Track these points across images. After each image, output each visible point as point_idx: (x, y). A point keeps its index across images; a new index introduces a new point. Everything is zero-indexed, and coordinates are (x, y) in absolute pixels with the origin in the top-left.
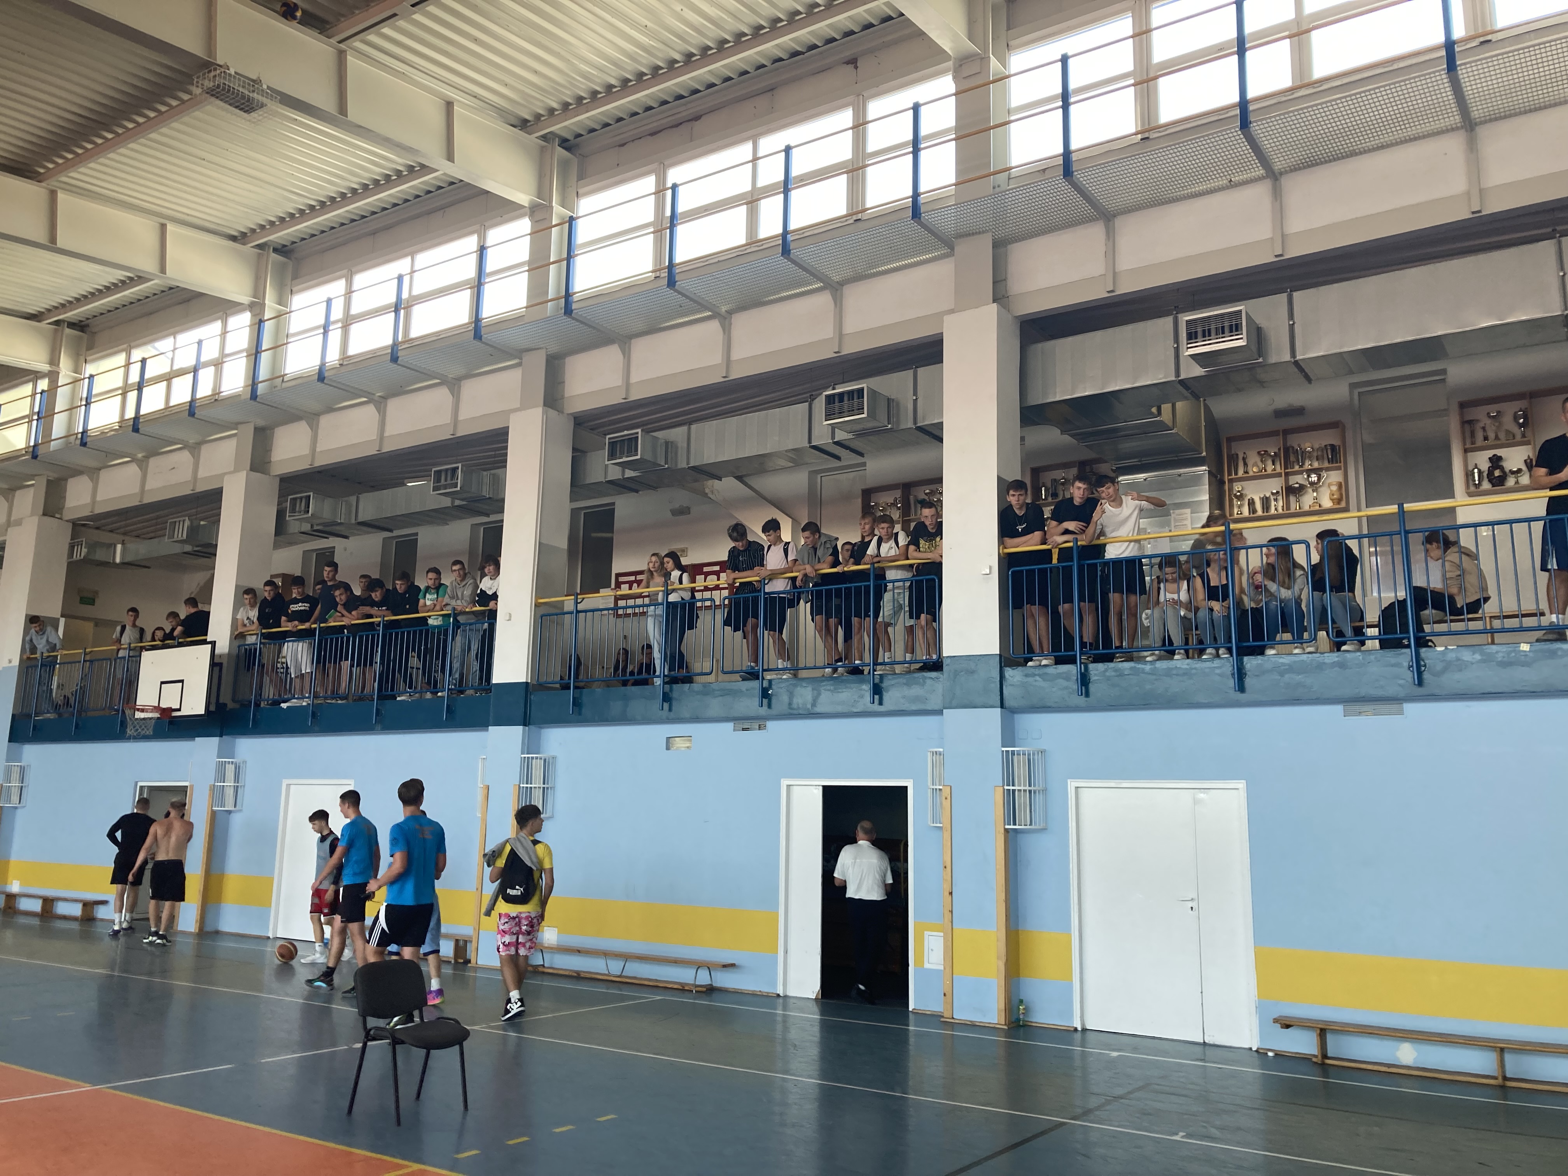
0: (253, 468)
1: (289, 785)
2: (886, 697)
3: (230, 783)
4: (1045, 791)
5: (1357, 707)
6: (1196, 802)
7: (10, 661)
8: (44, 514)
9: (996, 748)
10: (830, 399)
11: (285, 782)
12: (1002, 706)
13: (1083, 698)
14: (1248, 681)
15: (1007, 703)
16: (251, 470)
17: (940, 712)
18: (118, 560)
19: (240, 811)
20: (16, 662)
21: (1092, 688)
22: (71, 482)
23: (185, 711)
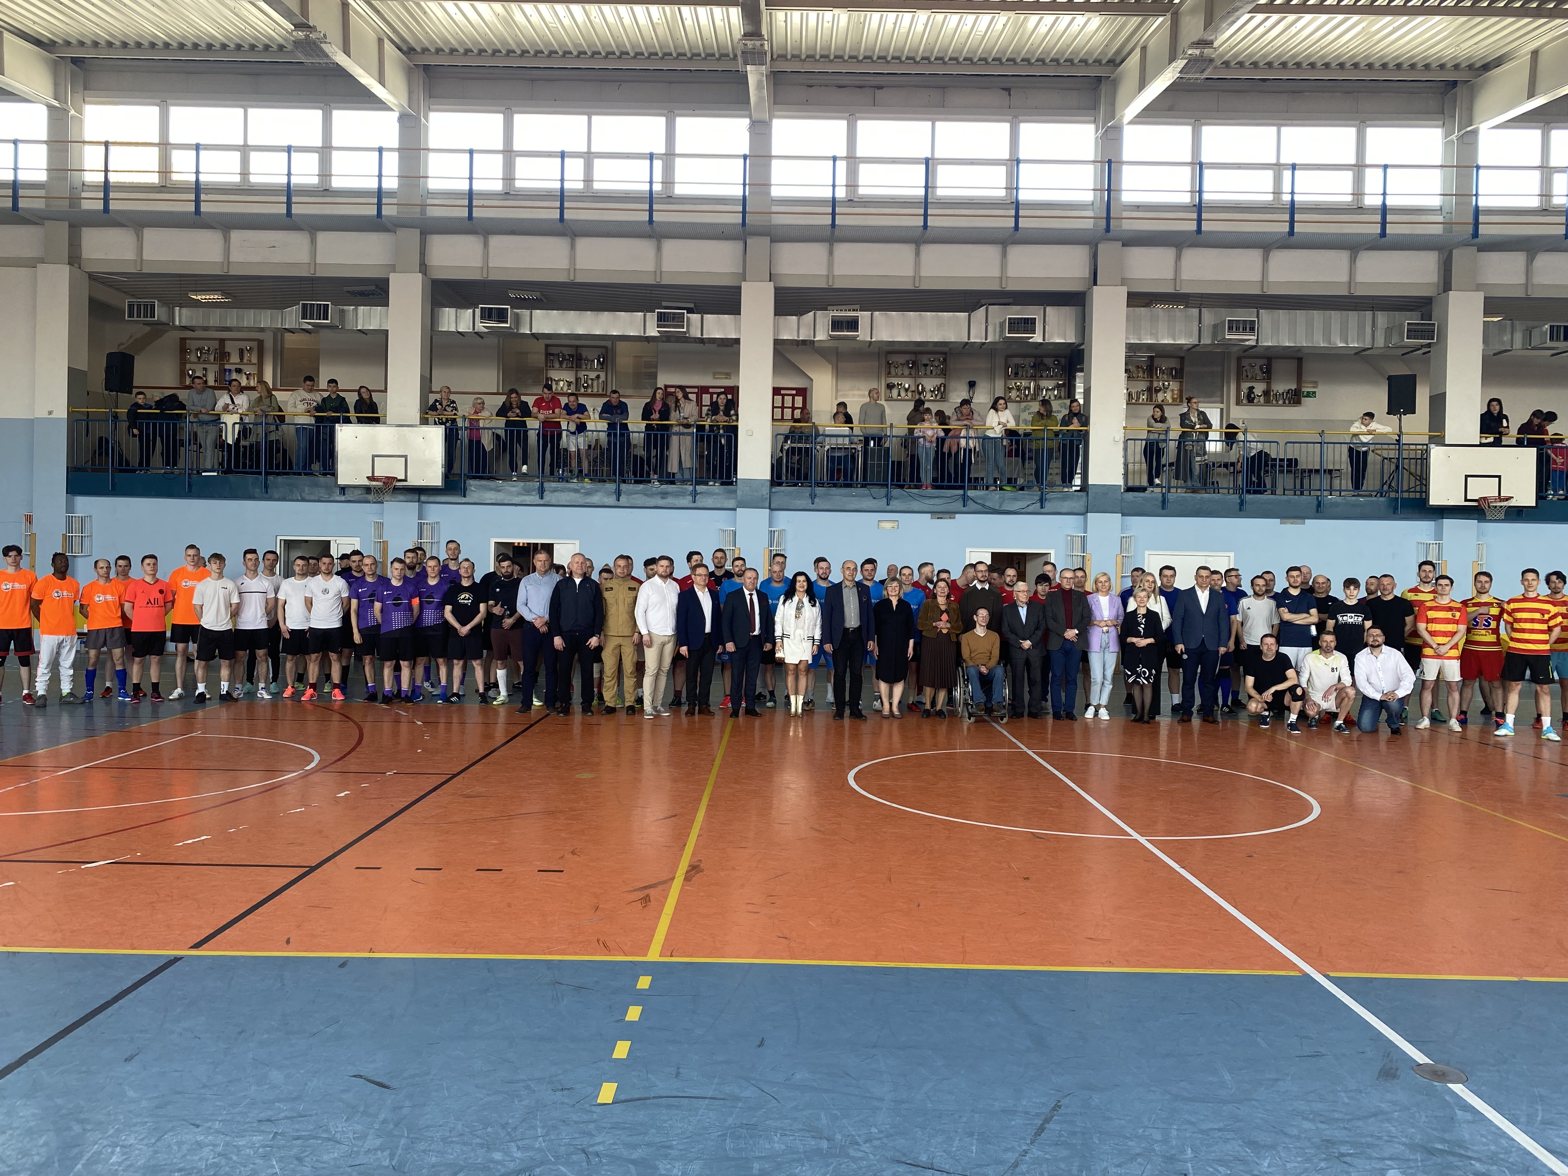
3: (427, 540)
4: (1134, 556)
7: (50, 413)
9: (1115, 534)
10: (1012, 321)
12: (1122, 512)
15: (1124, 510)
16: (420, 271)
17: (1083, 514)
18: (177, 323)
20: (62, 414)
21: (1168, 503)
22: (84, 230)
23: (414, 480)
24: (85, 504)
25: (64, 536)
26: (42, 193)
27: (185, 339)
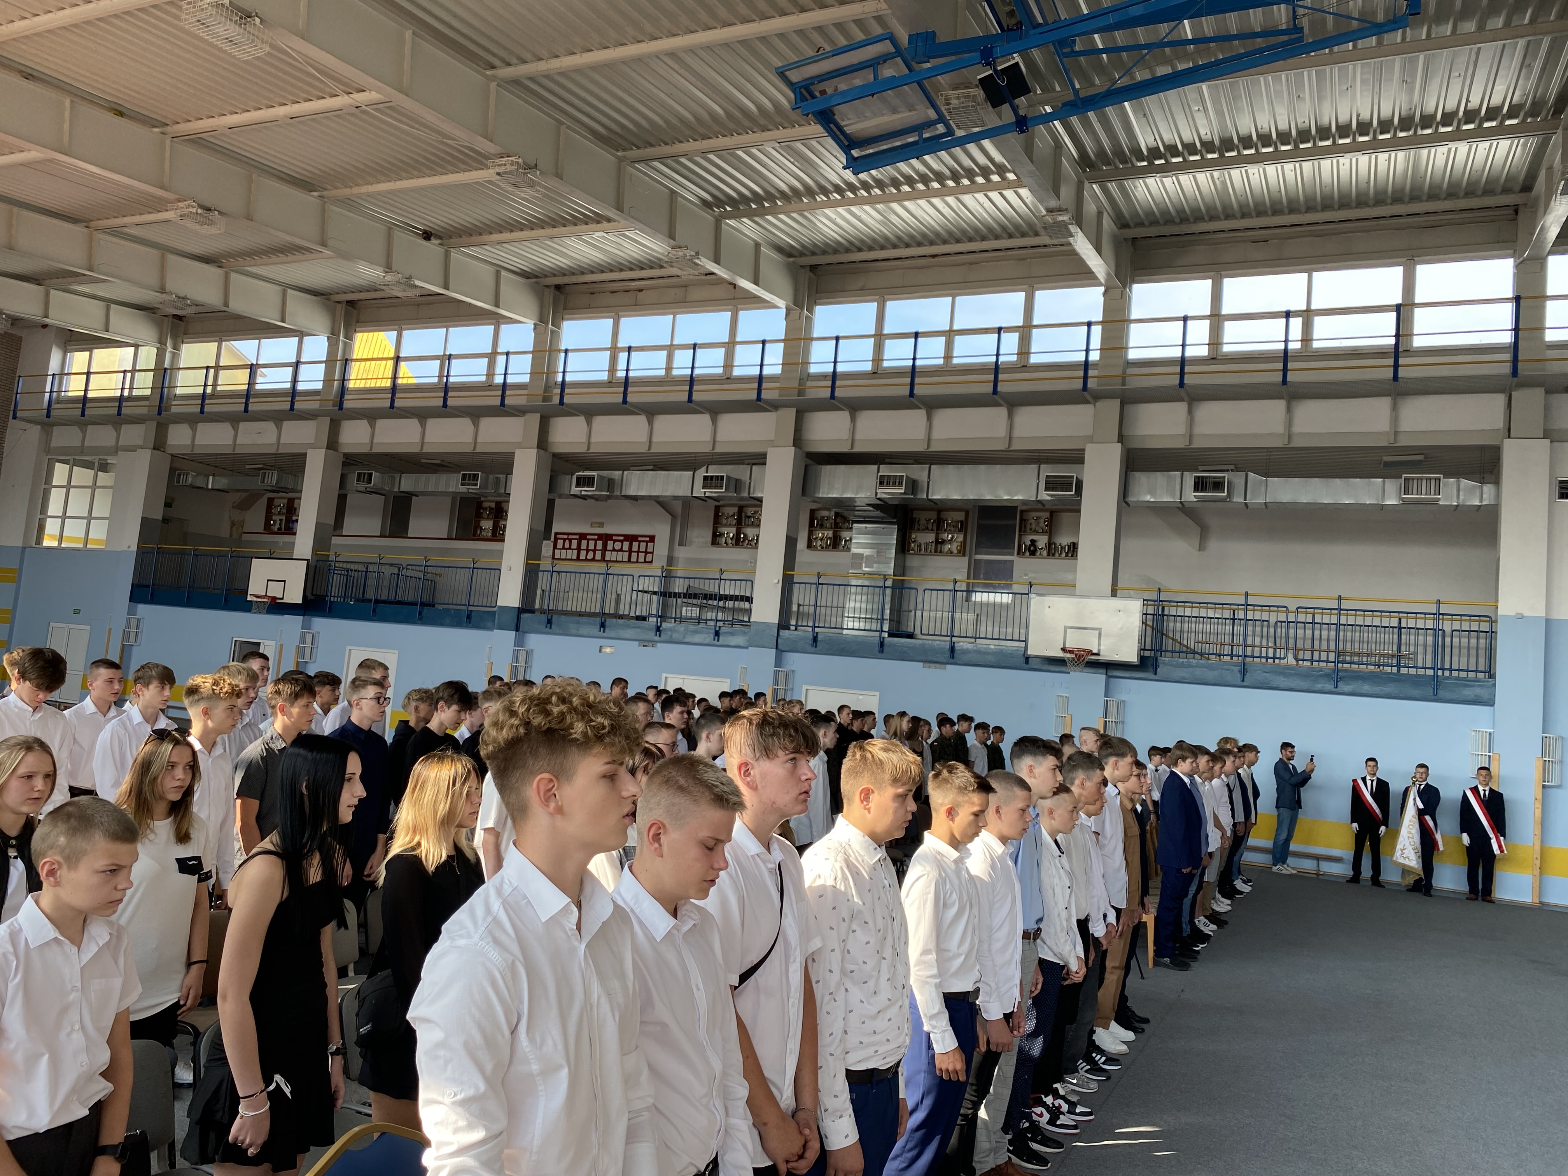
0: (329, 447)
1: (350, 650)
2: (721, 638)
3: (308, 645)
4: (792, 689)
5: (928, 665)
6: (858, 700)
7: (129, 547)
8: (154, 449)
9: (772, 668)
10: (705, 478)
11: (348, 648)
12: (777, 648)
13: (814, 649)
14: (885, 648)
15: (780, 647)
16: (327, 448)
17: (747, 648)
18: (210, 487)
19: (314, 662)
20: (134, 548)
21: (818, 644)
22: (171, 426)
23: (286, 600)
24: (144, 610)
25: (124, 631)
26: (147, 403)
27: (274, 499)
